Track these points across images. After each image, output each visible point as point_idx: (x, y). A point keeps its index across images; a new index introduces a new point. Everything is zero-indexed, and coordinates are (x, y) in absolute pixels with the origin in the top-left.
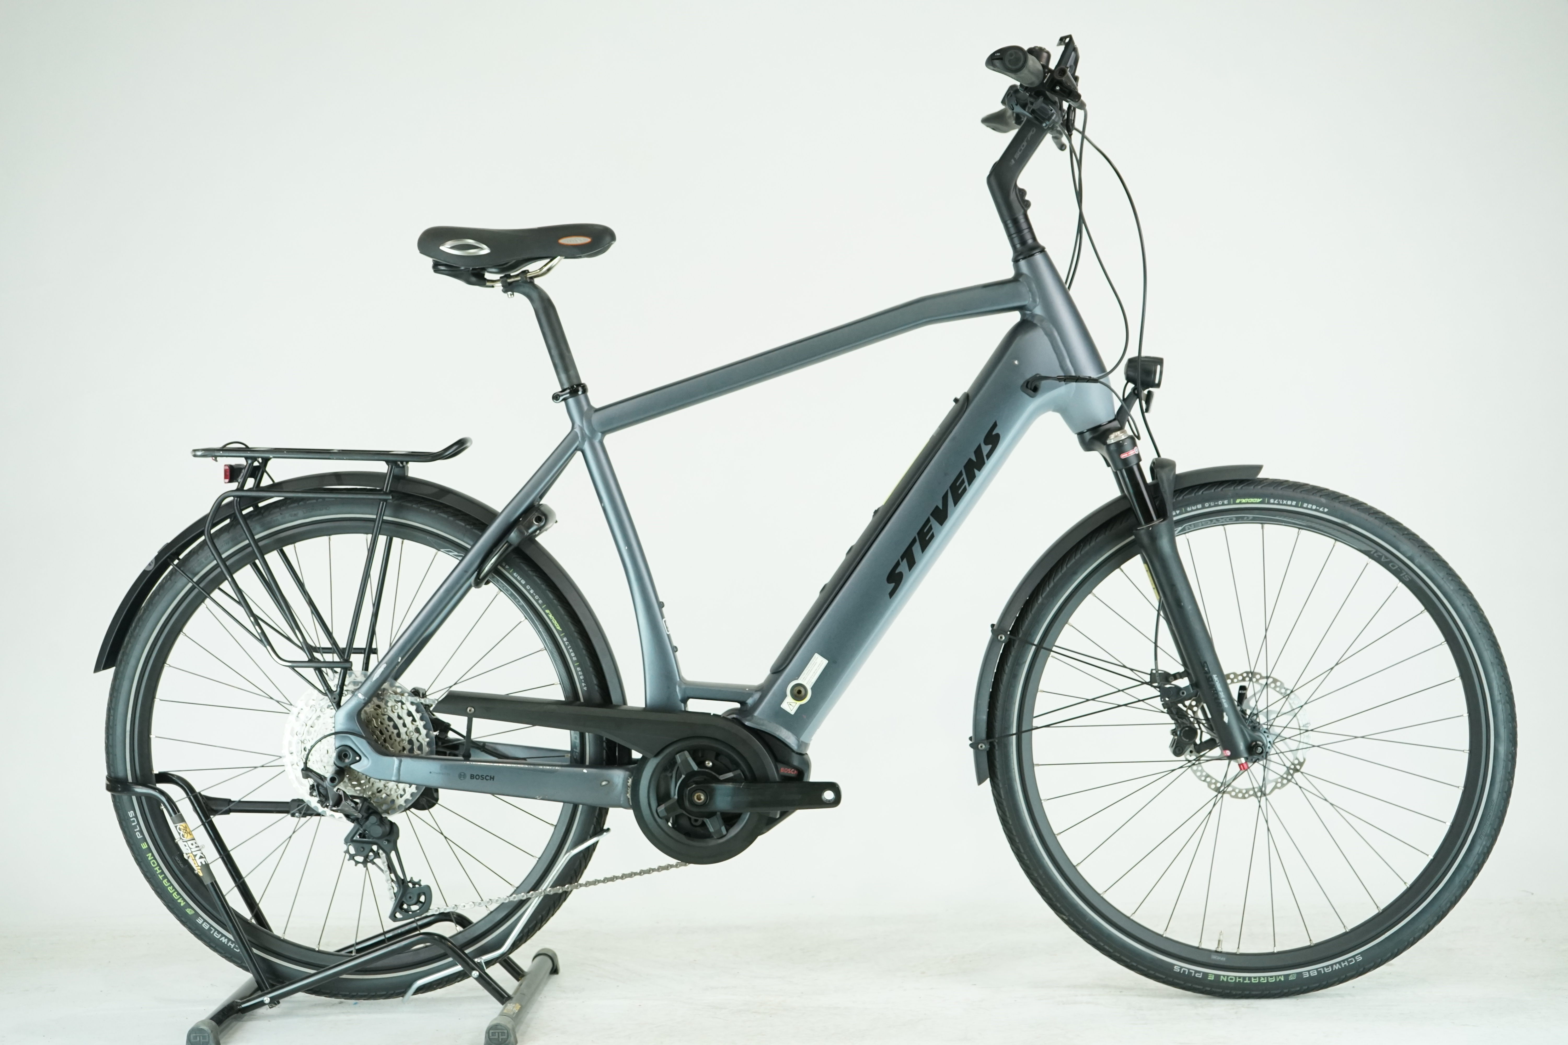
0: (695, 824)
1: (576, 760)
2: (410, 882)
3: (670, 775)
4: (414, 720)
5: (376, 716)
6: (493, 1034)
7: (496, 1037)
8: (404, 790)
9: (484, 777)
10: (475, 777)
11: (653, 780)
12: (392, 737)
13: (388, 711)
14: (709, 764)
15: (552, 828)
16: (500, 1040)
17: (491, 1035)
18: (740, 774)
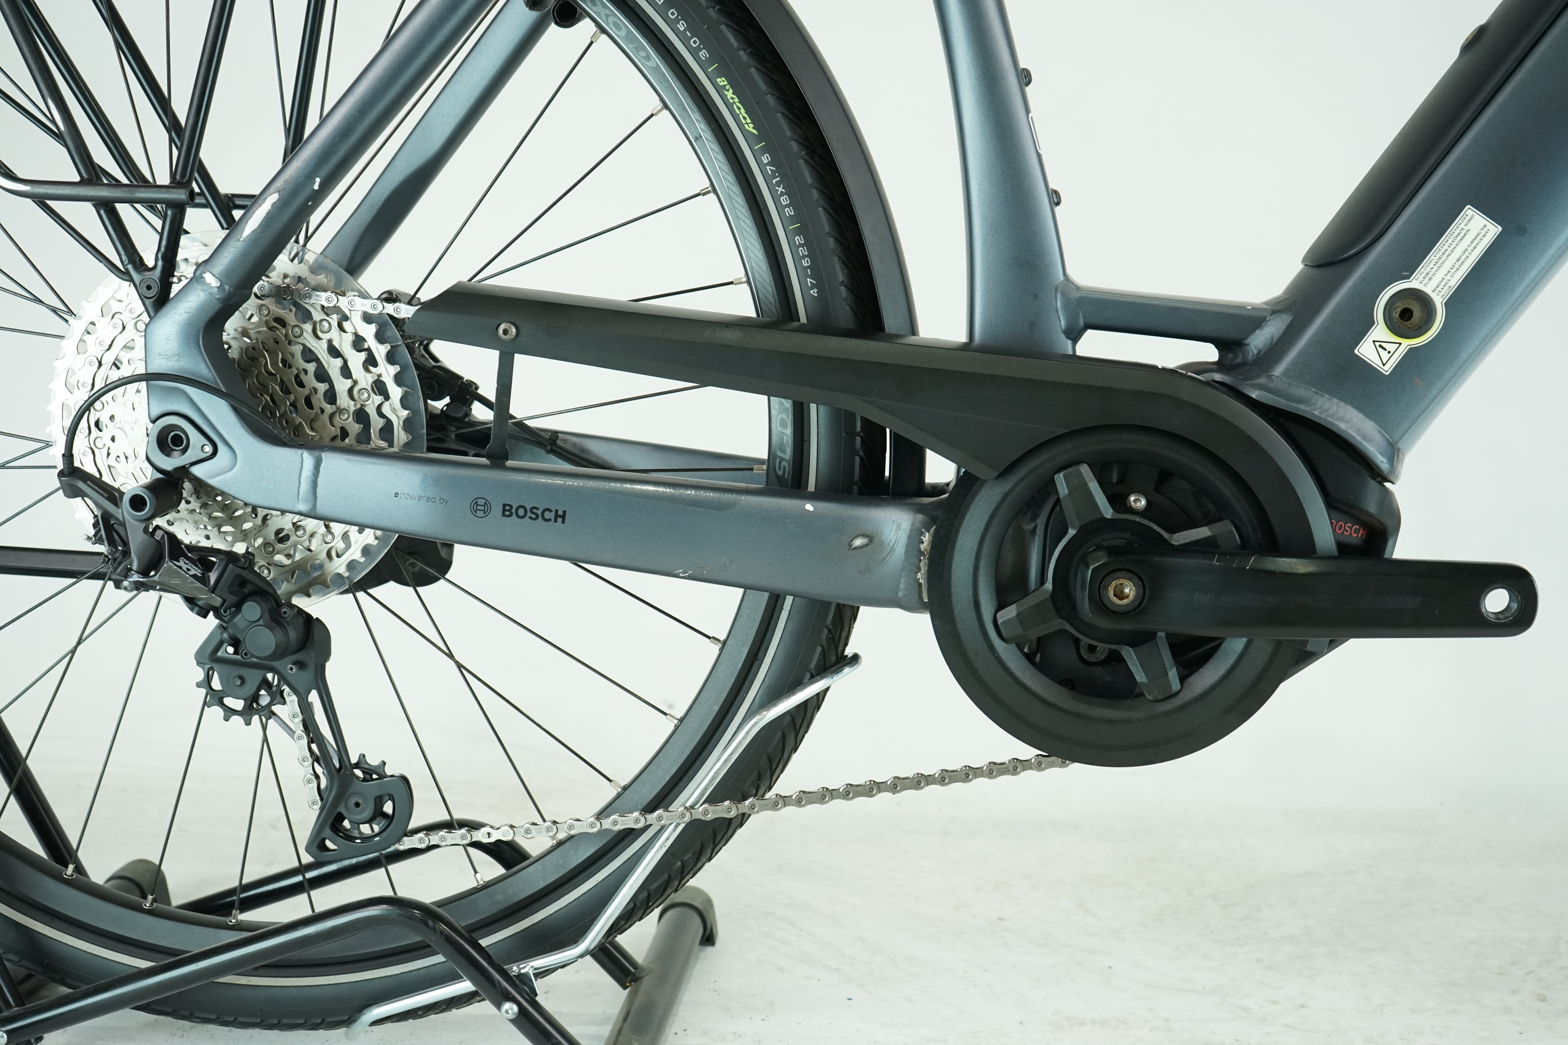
0: (1092, 658)
1: (780, 480)
2: (357, 765)
3: (1031, 526)
4: (371, 361)
5: (271, 344)
8: (345, 536)
9: (539, 512)
10: (513, 511)
11: (988, 537)
12: (314, 400)
13: (305, 334)
14: (1138, 502)
15: (715, 649)
18: (1231, 531)
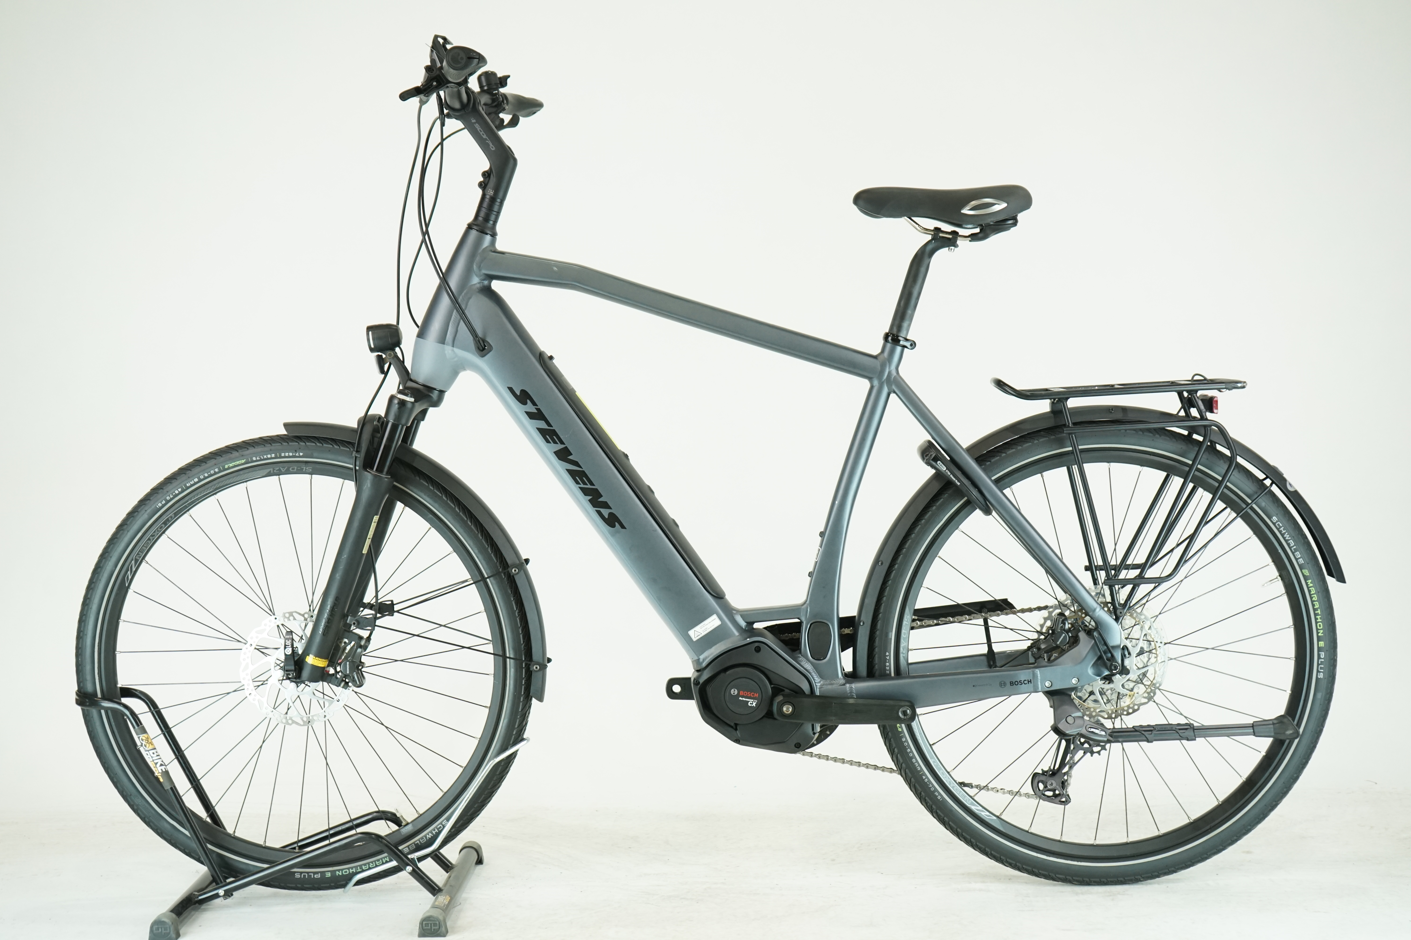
6: (427, 925)
7: (429, 927)
16: (433, 930)
17: (424, 926)
